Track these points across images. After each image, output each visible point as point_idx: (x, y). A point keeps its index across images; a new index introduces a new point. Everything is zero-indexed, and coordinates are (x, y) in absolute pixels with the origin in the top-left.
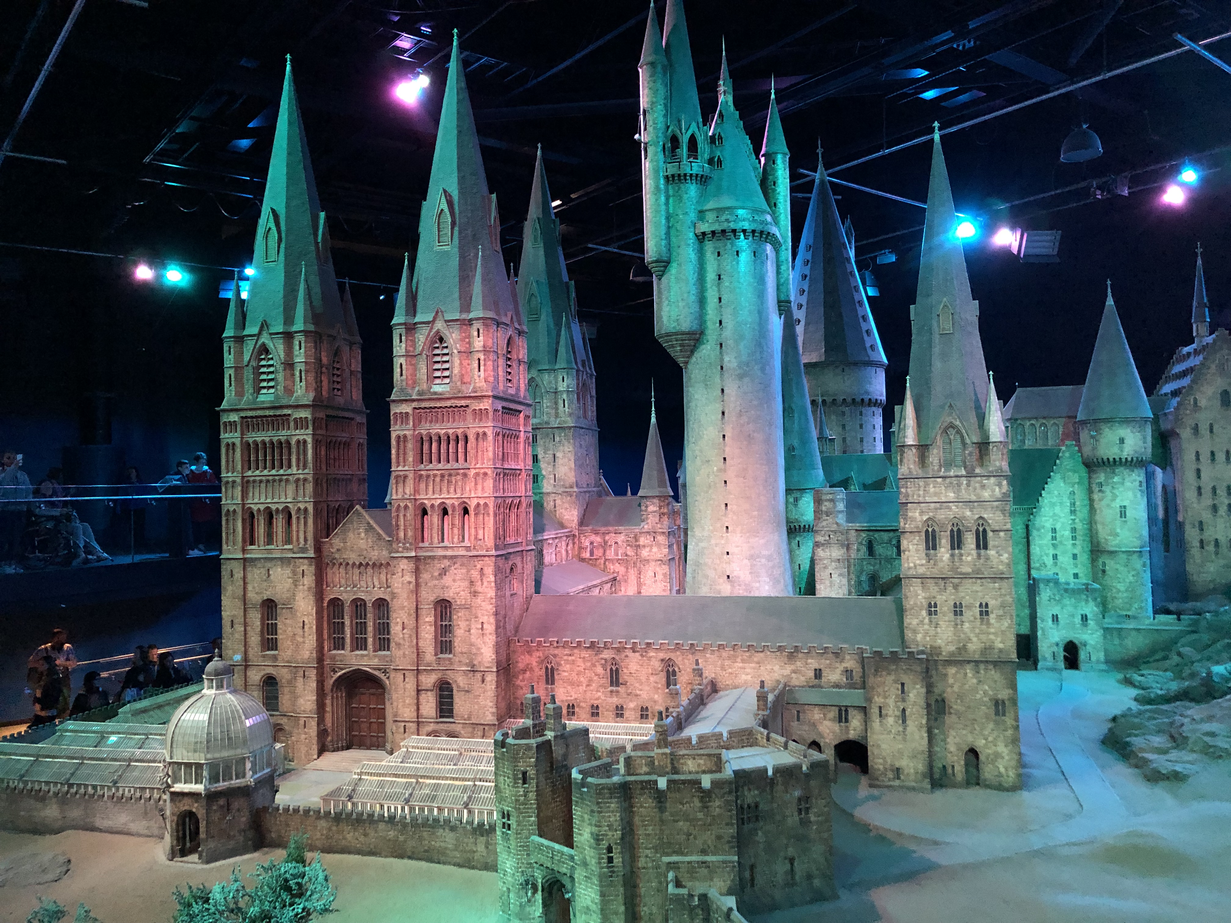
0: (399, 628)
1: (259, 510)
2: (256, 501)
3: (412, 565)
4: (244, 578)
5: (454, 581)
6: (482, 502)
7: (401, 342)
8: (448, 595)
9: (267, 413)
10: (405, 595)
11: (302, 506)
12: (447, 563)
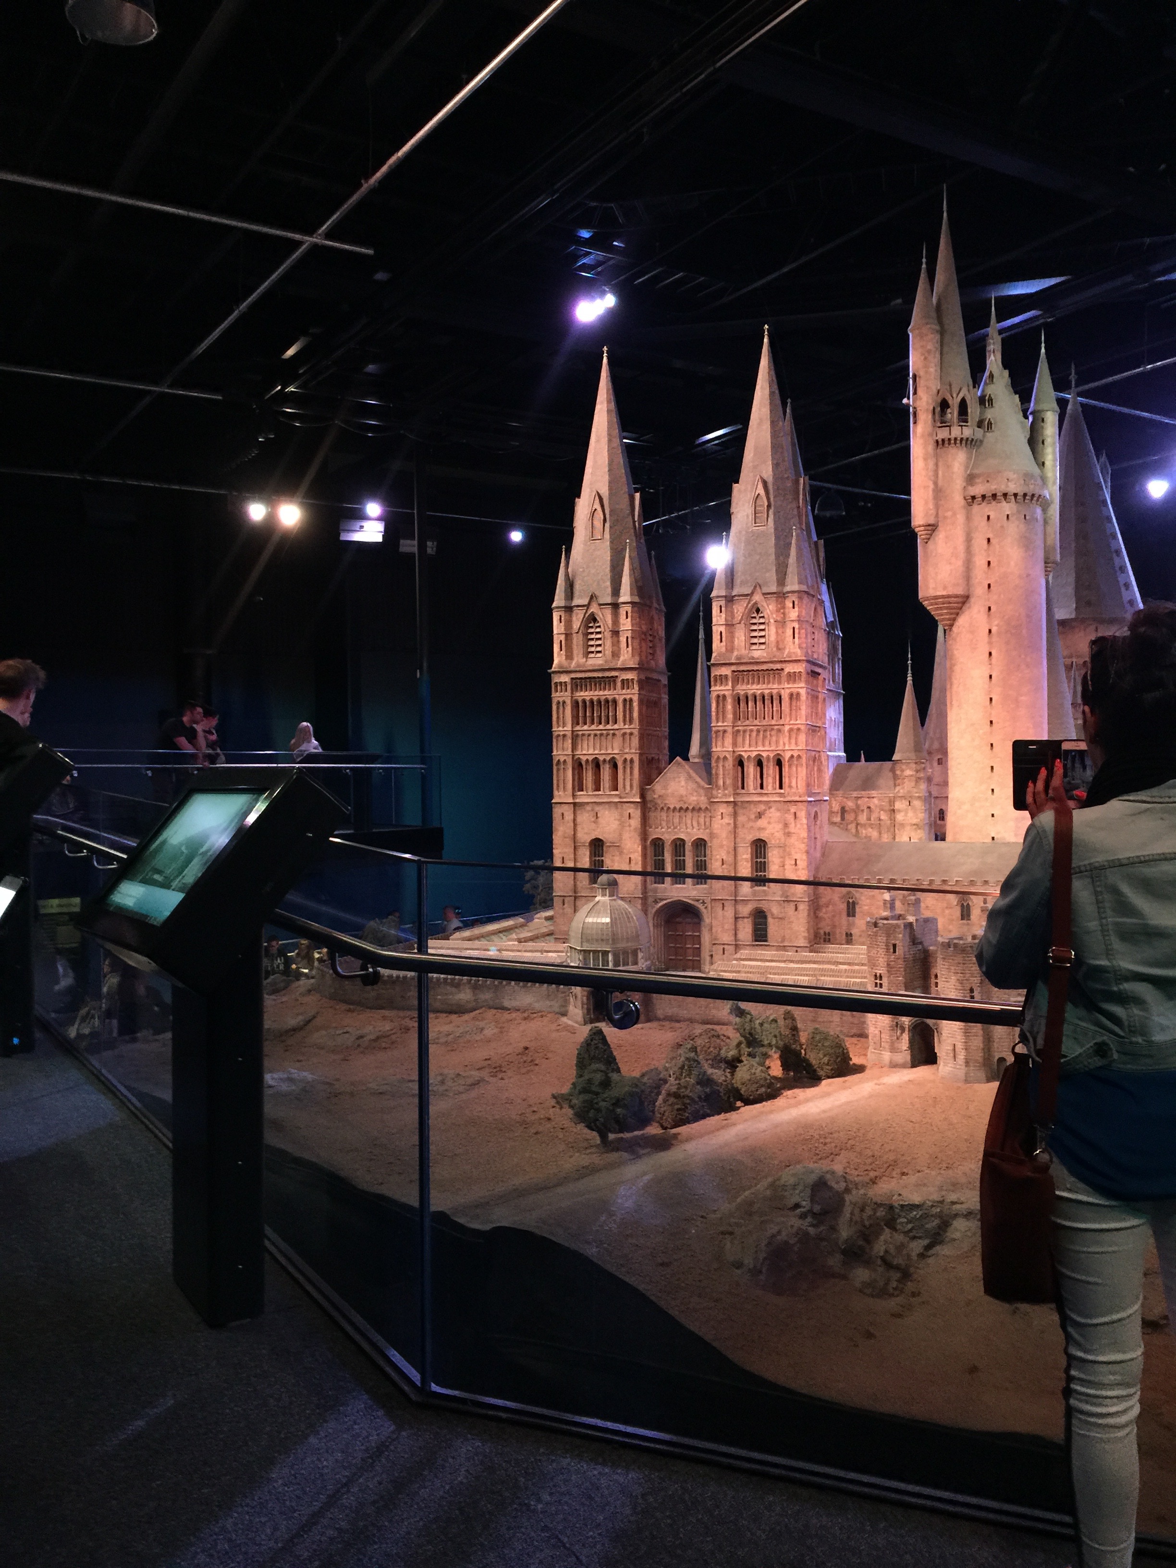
0: (719, 863)
1: (587, 760)
2: (584, 752)
3: (730, 809)
4: (574, 820)
5: (769, 823)
6: (795, 755)
7: (721, 612)
8: (763, 836)
9: (595, 675)
10: (724, 835)
11: (628, 757)
12: (762, 807)
